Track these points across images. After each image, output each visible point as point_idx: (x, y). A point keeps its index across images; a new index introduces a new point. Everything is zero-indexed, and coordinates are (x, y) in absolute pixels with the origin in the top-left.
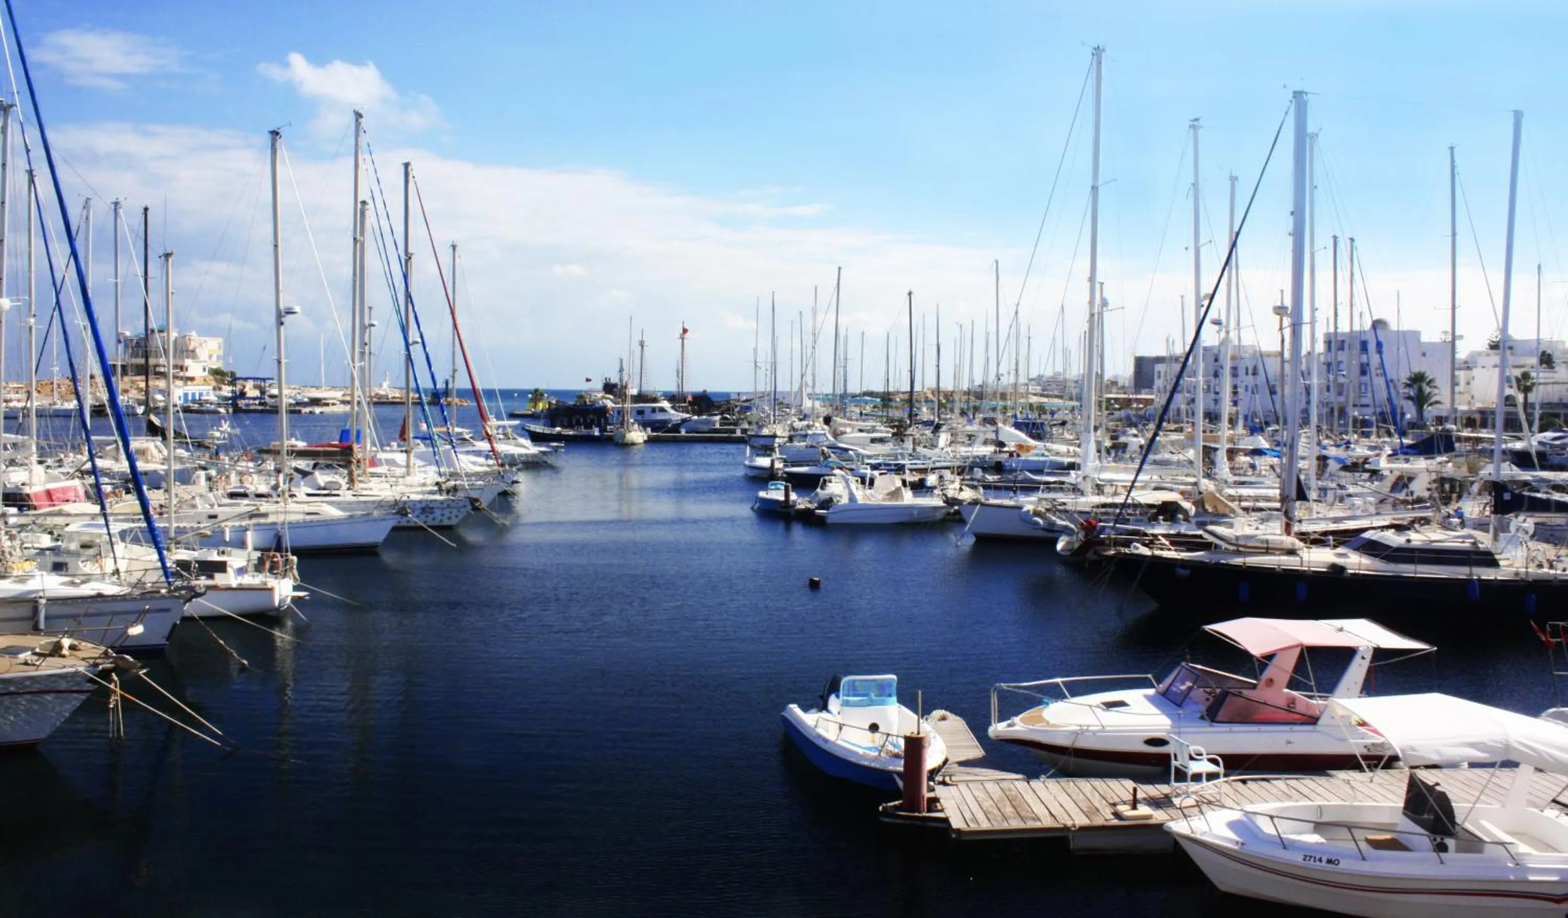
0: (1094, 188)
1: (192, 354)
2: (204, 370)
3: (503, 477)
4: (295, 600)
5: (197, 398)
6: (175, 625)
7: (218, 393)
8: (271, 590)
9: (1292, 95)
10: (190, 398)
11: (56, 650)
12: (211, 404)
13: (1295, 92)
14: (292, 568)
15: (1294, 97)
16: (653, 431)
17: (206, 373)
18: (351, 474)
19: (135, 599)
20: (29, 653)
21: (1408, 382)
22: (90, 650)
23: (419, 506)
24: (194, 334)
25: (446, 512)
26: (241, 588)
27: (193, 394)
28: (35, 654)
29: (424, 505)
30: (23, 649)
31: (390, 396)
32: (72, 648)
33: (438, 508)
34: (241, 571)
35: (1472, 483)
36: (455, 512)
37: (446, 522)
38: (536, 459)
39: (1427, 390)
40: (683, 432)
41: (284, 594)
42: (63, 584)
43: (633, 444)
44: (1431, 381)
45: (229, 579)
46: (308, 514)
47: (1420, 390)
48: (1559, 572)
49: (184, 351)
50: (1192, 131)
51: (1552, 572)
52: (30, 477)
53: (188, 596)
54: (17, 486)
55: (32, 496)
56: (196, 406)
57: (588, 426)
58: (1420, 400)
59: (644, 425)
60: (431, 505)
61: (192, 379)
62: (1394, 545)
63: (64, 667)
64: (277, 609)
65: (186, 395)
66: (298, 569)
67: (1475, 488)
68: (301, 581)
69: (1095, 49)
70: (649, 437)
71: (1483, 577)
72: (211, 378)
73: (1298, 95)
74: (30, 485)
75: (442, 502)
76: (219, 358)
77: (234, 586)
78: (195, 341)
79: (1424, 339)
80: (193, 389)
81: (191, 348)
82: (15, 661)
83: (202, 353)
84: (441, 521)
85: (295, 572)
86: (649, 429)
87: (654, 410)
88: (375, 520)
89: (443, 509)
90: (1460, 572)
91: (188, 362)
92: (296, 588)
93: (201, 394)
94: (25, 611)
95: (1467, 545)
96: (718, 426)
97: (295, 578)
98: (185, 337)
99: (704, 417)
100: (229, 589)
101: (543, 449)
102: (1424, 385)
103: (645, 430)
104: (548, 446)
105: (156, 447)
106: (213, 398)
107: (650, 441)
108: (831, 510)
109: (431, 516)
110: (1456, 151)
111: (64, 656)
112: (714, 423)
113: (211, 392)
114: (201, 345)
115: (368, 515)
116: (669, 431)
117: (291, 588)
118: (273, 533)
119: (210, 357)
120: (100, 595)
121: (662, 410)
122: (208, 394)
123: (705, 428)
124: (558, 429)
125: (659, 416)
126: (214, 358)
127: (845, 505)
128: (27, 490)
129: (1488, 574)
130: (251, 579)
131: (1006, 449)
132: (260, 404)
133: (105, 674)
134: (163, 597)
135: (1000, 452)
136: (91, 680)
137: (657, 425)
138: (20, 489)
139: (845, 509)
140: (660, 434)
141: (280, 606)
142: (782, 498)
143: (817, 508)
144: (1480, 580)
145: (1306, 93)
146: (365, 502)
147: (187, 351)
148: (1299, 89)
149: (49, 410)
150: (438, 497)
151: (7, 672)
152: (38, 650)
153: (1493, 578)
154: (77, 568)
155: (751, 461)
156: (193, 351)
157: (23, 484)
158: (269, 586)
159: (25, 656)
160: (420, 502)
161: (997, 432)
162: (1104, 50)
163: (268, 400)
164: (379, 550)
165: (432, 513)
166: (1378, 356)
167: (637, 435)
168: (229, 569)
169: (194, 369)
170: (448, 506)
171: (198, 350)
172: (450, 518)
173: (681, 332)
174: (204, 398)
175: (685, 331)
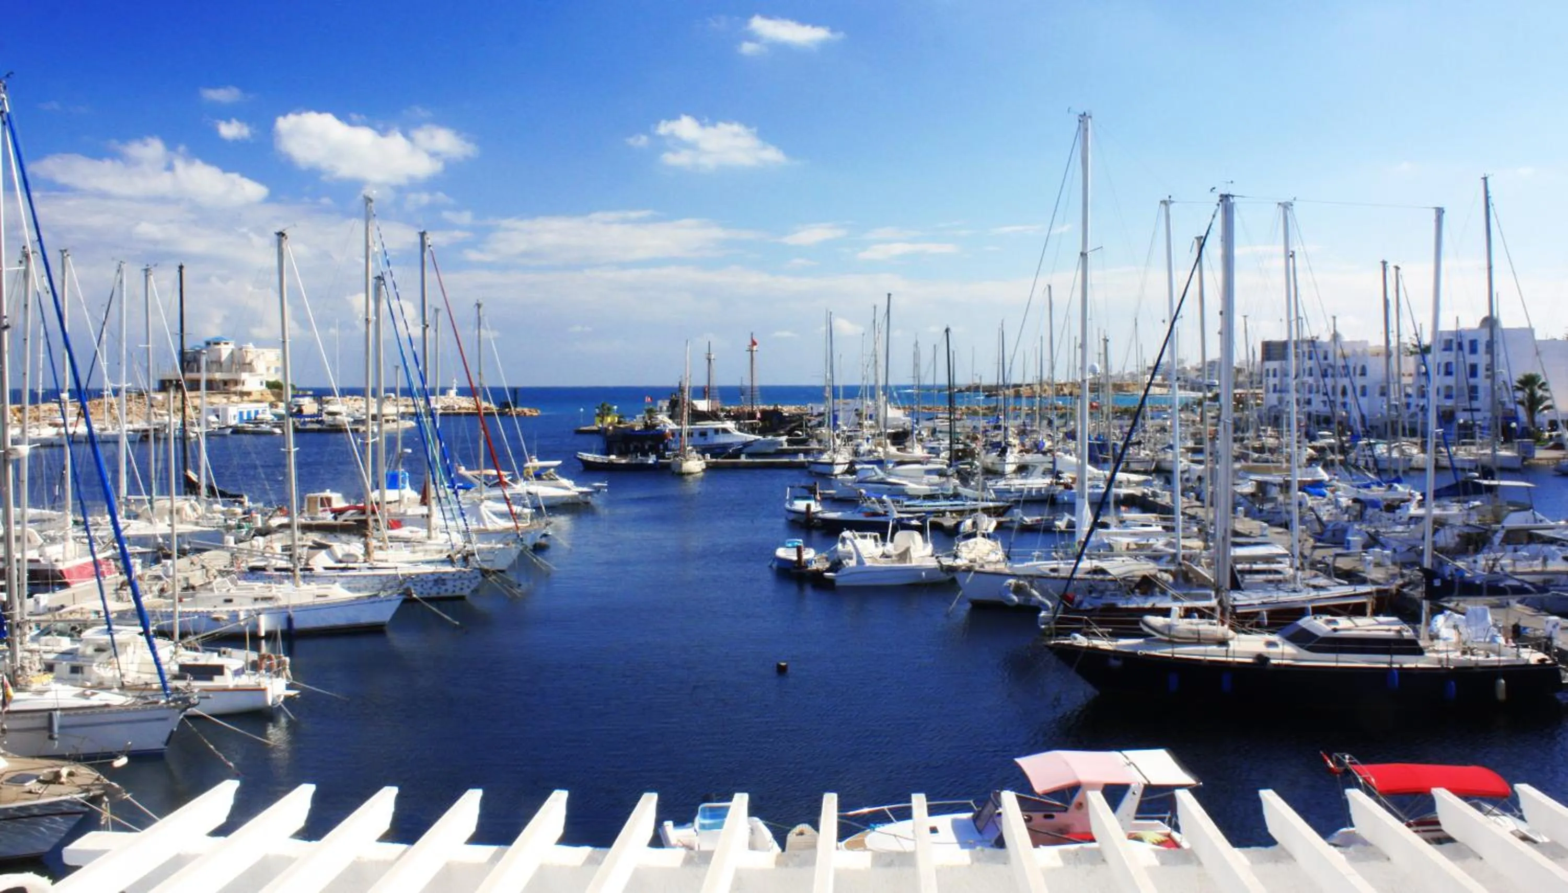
0: (1084, 255)
1: (247, 366)
2: (262, 383)
3: (522, 540)
4: (288, 699)
5: (253, 415)
6: (172, 732)
7: (274, 410)
8: (264, 690)
9: (1218, 199)
10: (245, 417)
11: (55, 779)
12: (267, 423)
13: (1221, 196)
14: (284, 669)
15: (1221, 201)
16: (712, 457)
17: (264, 387)
18: (366, 546)
19: (136, 710)
20: (35, 781)
21: (1519, 385)
22: (86, 774)
23: (431, 578)
24: (251, 345)
25: (458, 583)
26: (237, 690)
27: (249, 413)
28: (40, 781)
29: (435, 577)
30: (29, 778)
31: (456, 407)
32: (71, 774)
33: (450, 580)
34: (238, 673)
35: (1496, 532)
36: (466, 582)
37: (458, 593)
38: (576, 501)
39: (1540, 393)
40: (743, 459)
41: (277, 692)
42: (76, 696)
43: (690, 474)
44: (1544, 384)
45: (227, 680)
46: (318, 596)
47: (1532, 394)
48: (1481, 658)
49: (242, 364)
50: (1163, 206)
51: (1473, 658)
52: (64, 553)
53: (184, 706)
54: (51, 563)
55: (65, 573)
56: (250, 427)
57: (645, 454)
58: (1533, 404)
59: (703, 451)
60: (444, 577)
61: (249, 394)
62: (1320, 634)
63: (60, 795)
64: (270, 707)
65: (241, 414)
66: (291, 669)
67: (1497, 539)
68: (294, 679)
69: (1081, 116)
70: (707, 463)
71: (1405, 666)
72: (269, 391)
73: (1225, 198)
74: (65, 560)
75: (454, 574)
76: (277, 370)
77: (231, 686)
78: (251, 353)
79: (1539, 336)
80: (248, 407)
81: (248, 360)
82: (21, 789)
83: (260, 366)
84: (454, 591)
85: (288, 671)
86: (708, 456)
87: (716, 431)
88: (381, 601)
89: (455, 580)
90: (1379, 661)
91: (245, 376)
92: (289, 687)
93: (257, 413)
94: (41, 722)
95: (1391, 634)
96: (785, 446)
97: (287, 677)
98: (241, 349)
99: (770, 438)
100: (225, 690)
101: (585, 489)
102: (1536, 388)
103: (703, 455)
104: (590, 486)
105: (191, 506)
106: (268, 416)
107: (709, 468)
108: (840, 573)
109: (444, 588)
110: (1489, 181)
111: (62, 783)
112: (781, 444)
113: (268, 409)
114: (258, 356)
115: (376, 596)
116: (730, 456)
117: (284, 687)
118: (285, 615)
119: (268, 369)
120: (107, 706)
121: (725, 431)
122: (264, 412)
123: (771, 450)
124: (613, 457)
125: (722, 439)
126: (272, 371)
127: (853, 568)
128: (60, 566)
129: (1410, 662)
130: (248, 680)
131: (1062, 481)
132: (318, 422)
133: (96, 800)
134: (161, 708)
135: (1057, 484)
136: (83, 805)
137: (717, 450)
138: (53, 565)
139: (853, 573)
140: (719, 460)
141: (273, 704)
142: (795, 558)
143: (828, 570)
144: (1401, 669)
145: (1233, 196)
146: (380, 576)
147: (244, 364)
148: (1225, 192)
149: (100, 436)
150: (449, 569)
151: (14, 801)
152: (41, 778)
153: (1413, 666)
154: (92, 672)
155: (791, 504)
156: (250, 364)
157: (57, 561)
158: (262, 687)
159: (32, 785)
160: (433, 574)
161: (1054, 463)
162: (1090, 117)
163: (325, 417)
164: (386, 628)
165: (444, 584)
166: (1488, 356)
167: (695, 465)
168: (226, 671)
169: (252, 383)
170: (460, 577)
171: (254, 363)
172: (462, 589)
173: (750, 343)
174: (259, 417)
175: (754, 343)
